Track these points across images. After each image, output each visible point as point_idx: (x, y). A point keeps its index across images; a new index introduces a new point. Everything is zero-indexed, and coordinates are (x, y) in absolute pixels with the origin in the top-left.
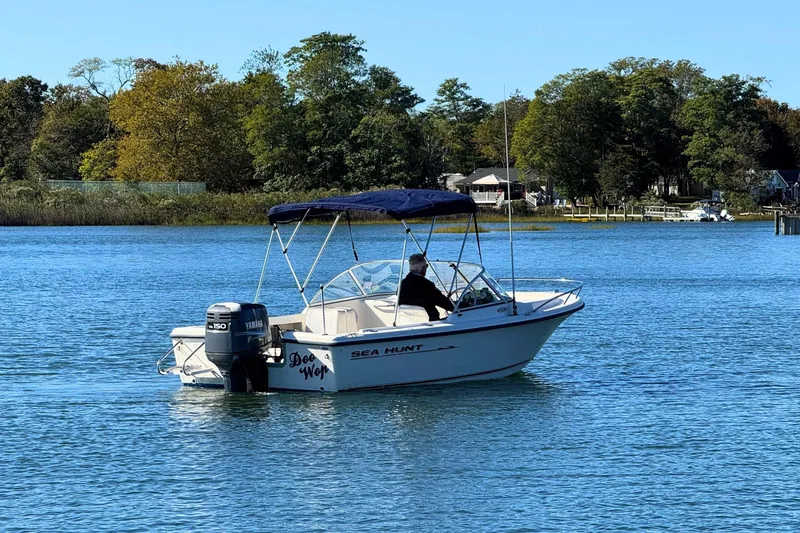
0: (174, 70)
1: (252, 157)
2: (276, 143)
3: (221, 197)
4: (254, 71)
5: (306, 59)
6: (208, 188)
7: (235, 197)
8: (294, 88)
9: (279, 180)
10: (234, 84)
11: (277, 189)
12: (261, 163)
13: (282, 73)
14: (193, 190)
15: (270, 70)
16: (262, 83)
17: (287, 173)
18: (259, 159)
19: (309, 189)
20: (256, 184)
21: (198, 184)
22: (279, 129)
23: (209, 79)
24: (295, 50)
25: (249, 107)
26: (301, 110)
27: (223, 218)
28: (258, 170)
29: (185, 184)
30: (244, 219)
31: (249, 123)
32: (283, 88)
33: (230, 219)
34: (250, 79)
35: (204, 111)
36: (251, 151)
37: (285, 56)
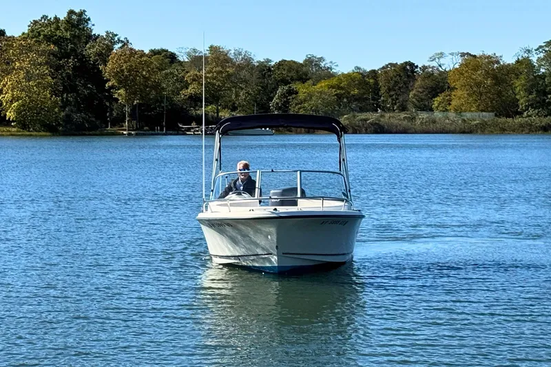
0: (480, 57)
1: (518, 100)
2: (531, 93)
3: (503, 119)
4: (520, 58)
5: (546, 51)
6: (496, 115)
7: (510, 120)
8: (540, 66)
9: (531, 111)
10: (509, 64)
11: (530, 116)
12: (522, 103)
13: (534, 58)
14: (488, 116)
15: (528, 57)
16: (524, 63)
17: (535, 108)
18: (522, 101)
19: (546, 116)
20: (521, 114)
21: (491, 113)
22: (532, 86)
23: (498, 62)
24: (541, 47)
25: (517, 77)
26: (543, 77)
27: (503, 131)
28: (521, 106)
29: (484, 113)
30: (514, 131)
31: (518, 83)
32: (534, 66)
33: (507, 130)
34: (518, 61)
35: (495, 77)
36: (518, 97)
37: (536, 50)
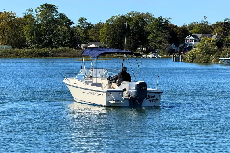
0: (3, 14)
1: (26, 39)
2: (33, 35)
3: (17, 50)
4: (26, 14)
5: (41, 11)
6: (13, 47)
7: (21, 50)
8: (38, 19)
9: (33, 45)
10: (20, 18)
11: (32, 48)
12: (28, 40)
13: (34, 15)
14: (8, 48)
15: (31, 14)
16: (28, 17)
17: (35, 43)
18: (28, 39)
19: (41, 48)
20: (27, 46)
21: (10, 46)
22: (34, 31)
23: (14, 16)
24: (38, 8)
25: (25, 25)
26: (40, 25)
27: (17, 56)
28: (27, 42)
29: (6, 46)
30: (23, 56)
31: (25, 29)
32: (35, 19)
33: (19, 56)
34: (25, 16)
35: (12, 25)
36: (25, 37)
37: (35, 10)
